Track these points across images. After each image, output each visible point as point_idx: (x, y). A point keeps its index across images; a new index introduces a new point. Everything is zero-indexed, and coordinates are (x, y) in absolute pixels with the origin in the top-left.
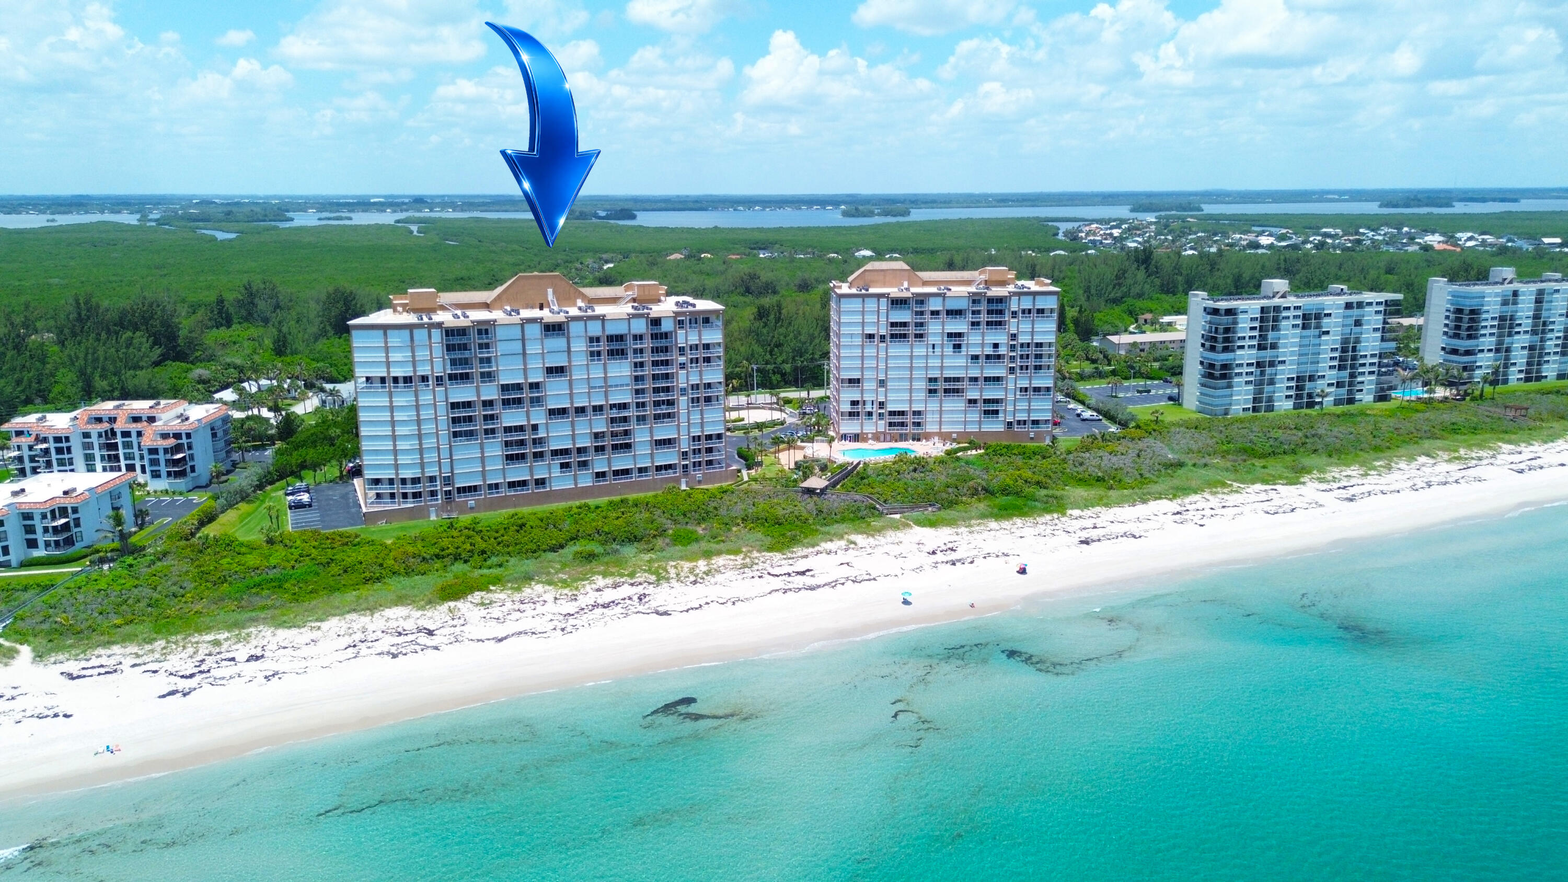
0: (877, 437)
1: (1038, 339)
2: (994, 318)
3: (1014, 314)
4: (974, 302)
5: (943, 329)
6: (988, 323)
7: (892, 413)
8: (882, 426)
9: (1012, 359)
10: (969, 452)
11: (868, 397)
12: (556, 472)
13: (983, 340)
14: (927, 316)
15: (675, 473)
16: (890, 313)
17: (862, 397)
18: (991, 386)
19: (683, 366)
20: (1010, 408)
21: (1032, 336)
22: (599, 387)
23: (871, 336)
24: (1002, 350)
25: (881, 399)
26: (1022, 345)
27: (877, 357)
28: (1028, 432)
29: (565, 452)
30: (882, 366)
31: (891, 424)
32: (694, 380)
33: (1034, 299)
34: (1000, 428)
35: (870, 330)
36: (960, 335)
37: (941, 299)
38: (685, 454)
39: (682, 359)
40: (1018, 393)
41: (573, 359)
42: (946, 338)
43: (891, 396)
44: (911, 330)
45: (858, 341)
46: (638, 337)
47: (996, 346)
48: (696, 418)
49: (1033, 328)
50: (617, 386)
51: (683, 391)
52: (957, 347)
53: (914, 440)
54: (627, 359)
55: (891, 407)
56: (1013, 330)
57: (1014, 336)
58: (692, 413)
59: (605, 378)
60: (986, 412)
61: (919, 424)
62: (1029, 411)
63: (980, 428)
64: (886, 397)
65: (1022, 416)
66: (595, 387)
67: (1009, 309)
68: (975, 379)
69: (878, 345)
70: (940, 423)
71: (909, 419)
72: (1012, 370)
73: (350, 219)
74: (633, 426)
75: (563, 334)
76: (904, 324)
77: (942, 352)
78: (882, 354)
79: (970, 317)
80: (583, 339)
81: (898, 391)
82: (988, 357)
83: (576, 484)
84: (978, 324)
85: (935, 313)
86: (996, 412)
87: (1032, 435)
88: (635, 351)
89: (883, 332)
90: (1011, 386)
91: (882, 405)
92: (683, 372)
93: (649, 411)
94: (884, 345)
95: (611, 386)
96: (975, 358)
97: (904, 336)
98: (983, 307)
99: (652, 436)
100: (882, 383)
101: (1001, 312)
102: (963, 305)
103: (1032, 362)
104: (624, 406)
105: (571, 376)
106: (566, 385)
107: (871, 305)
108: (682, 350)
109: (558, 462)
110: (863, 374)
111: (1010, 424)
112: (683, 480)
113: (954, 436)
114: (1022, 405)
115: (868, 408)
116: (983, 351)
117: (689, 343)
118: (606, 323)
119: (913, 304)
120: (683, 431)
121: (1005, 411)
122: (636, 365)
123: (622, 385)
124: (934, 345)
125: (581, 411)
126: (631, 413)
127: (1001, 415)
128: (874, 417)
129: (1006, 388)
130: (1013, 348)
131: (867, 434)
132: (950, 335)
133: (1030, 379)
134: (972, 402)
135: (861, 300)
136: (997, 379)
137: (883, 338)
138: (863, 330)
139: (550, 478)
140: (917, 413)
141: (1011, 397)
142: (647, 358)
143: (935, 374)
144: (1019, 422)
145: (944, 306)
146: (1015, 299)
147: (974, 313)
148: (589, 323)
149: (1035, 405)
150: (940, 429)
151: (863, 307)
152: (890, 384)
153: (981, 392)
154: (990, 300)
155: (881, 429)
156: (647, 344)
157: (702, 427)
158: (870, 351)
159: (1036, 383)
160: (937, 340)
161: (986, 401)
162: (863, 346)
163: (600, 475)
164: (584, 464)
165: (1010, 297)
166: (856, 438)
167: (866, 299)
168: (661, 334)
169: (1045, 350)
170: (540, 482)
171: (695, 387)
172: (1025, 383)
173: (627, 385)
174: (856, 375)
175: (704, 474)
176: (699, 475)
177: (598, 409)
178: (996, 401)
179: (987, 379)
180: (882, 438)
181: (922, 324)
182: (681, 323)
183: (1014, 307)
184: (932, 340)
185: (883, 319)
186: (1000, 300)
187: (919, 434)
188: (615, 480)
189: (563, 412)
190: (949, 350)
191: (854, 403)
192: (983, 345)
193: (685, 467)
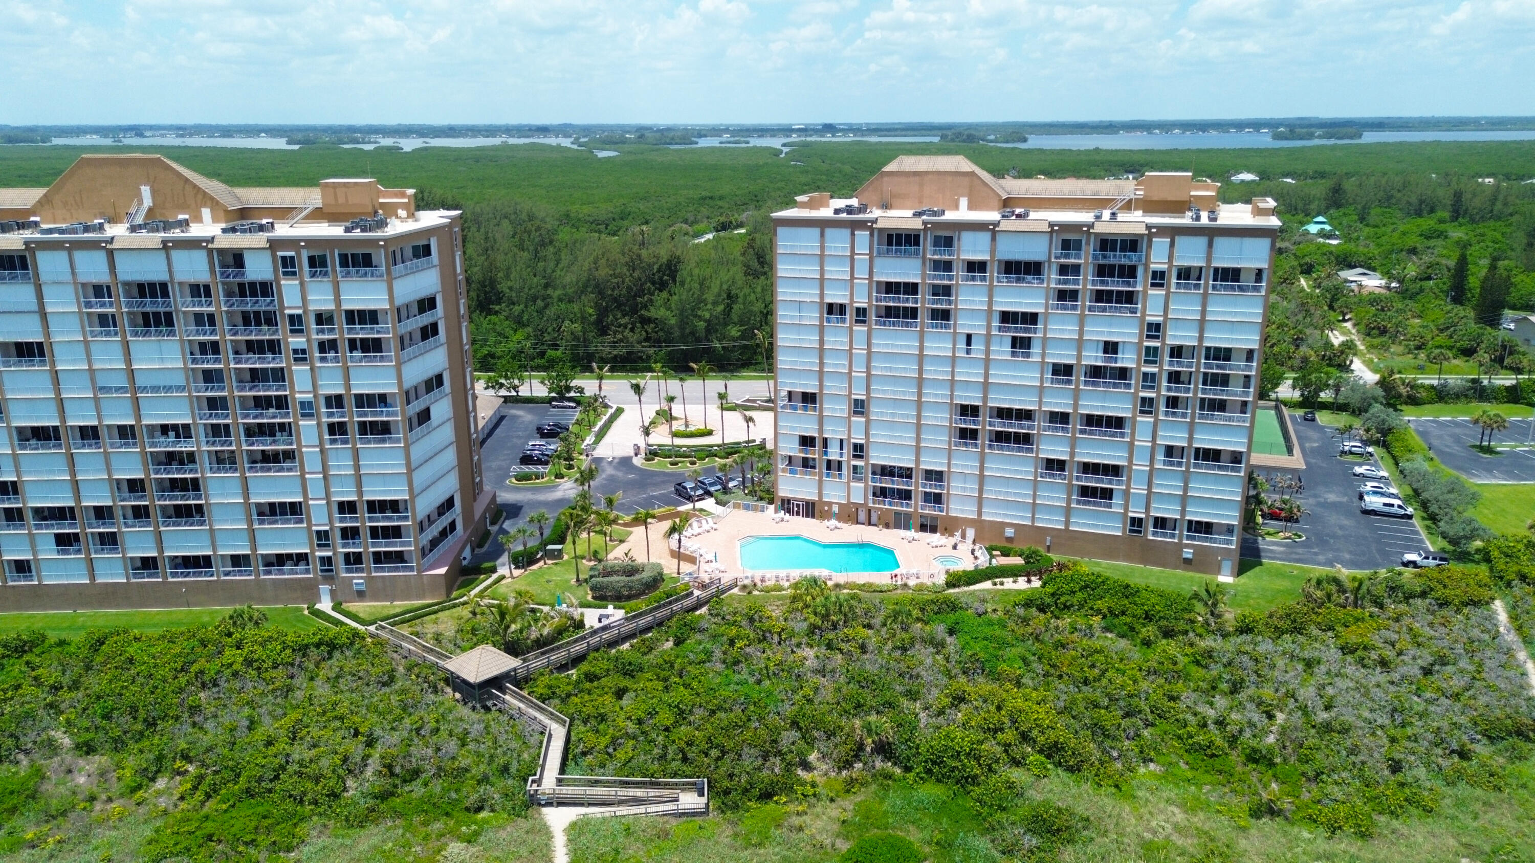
0: (850, 515)
1: (1216, 339)
2: (1115, 286)
3: (1159, 279)
4: (1066, 245)
5: (990, 303)
6: (1100, 296)
7: (886, 471)
8: (859, 492)
9: (1149, 380)
10: (1009, 584)
11: (833, 432)
12: (48, 552)
13: (1081, 332)
14: (959, 272)
15: (307, 571)
16: (878, 262)
17: (821, 430)
18: (1099, 436)
19: (300, 355)
20: (1139, 489)
21: (1201, 331)
22: (119, 390)
23: (842, 309)
24: (1127, 359)
25: (858, 438)
26: (1177, 352)
27: (850, 351)
28: (1180, 546)
29: (60, 514)
30: (859, 373)
31: (883, 493)
32: (332, 386)
33: (1210, 245)
34: (1115, 529)
35: (836, 296)
36: (1031, 318)
37: (985, 237)
38: (323, 538)
39: (297, 341)
40: (1160, 457)
41: (52, 329)
42: (996, 323)
43: (878, 436)
44: (924, 302)
45: (812, 317)
46: (199, 291)
47: (1111, 348)
48: (341, 464)
49: (1204, 312)
50: (156, 389)
51: (307, 409)
52: (1021, 345)
53: (923, 528)
54: (172, 333)
55: (877, 458)
56: (1154, 316)
57: (1155, 330)
58: (331, 454)
59: (131, 373)
60: (1085, 492)
61: (937, 499)
62: (1184, 500)
63: (1067, 523)
64: (867, 435)
65: (1170, 511)
66: (108, 390)
67: (1146, 266)
68: (1064, 418)
69: (851, 328)
70: (980, 500)
71: (918, 486)
72: (1147, 406)
73: (748, 142)
74: (205, 472)
75: (27, 277)
76: (912, 289)
77: (988, 352)
78: (860, 350)
79: (1053, 280)
80: (70, 289)
81: (892, 425)
82: (1096, 372)
83: (92, 577)
84: (1073, 295)
85: (976, 267)
86: (1107, 494)
87: (1188, 553)
88: (199, 319)
89: (861, 301)
90: (1143, 441)
91: (859, 450)
92: (300, 371)
93: (240, 445)
94: (863, 328)
95: (144, 389)
96: (1063, 371)
97: (912, 313)
98: (1086, 258)
99: (247, 496)
100: (859, 407)
101: (1130, 272)
102: (1035, 251)
103: (1196, 391)
104: (183, 432)
105: (53, 364)
106: (48, 382)
107: (838, 241)
108: (295, 320)
109: (48, 532)
110: (821, 386)
111: (1137, 523)
112: (324, 588)
113: (1009, 532)
114: (1168, 486)
115: (833, 454)
116: (1079, 357)
117: (312, 307)
118: (118, 257)
119: (927, 243)
120: (316, 490)
121: (1126, 493)
122: (203, 346)
123: (168, 389)
124: (969, 337)
125: (89, 434)
126: (200, 445)
127: (1117, 500)
128: (845, 471)
129: (1131, 444)
130: (1151, 355)
131: (830, 504)
132: (1007, 317)
133: (1191, 428)
134: (1055, 466)
135: (816, 231)
136: (1117, 423)
137: (861, 314)
138: (822, 295)
139: (37, 561)
140: (934, 476)
141: (1141, 466)
142: (225, 335)
143: (973, 398)
144: (1160, 523)
145: (993, 252)
146: (1161, 244)
147: (1064, 270)
148: (79, 255)
149: (1197, 489)
150: (980, 513)
151: (822, 248)
152: (875, 410)
153: (1073, 447)
154: (1107, 243)
155: (857, 498)
156: (219, 305)
157: (359, 485)
158: (836, 339)
159: (1206, 440)
160: (977, 327)
161: (1089, 468)
162: (821, 328)
163: (148, 564)
164: (109, 541)
165: (1150, 236)
166: (810, 509)
167: (829, 232)
168: (252, 285)
169: (1237, 368)
170: (22, 567)
171: (335, 401)
172: (1178, 439)
173: (180, 389)
174: (810, 386)
175: (370, 579)
176: (358, 580)
177: (126, 433)
178: (1114, 471)
179: (1092, 421)
180: (862, 516)
181: (946, 291)
182: (288, 263)
183: (1158, 259)
184: (964, 325)
185: (862, 272)
186: (1131, 244)
187: (935, 518)
188: (174, 575)
189: (42, 435)
190: (1002, 350)
191: (806, 441)
192: (1080, 343)
193: (327, 561)
